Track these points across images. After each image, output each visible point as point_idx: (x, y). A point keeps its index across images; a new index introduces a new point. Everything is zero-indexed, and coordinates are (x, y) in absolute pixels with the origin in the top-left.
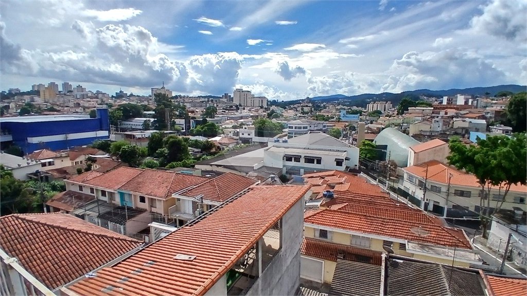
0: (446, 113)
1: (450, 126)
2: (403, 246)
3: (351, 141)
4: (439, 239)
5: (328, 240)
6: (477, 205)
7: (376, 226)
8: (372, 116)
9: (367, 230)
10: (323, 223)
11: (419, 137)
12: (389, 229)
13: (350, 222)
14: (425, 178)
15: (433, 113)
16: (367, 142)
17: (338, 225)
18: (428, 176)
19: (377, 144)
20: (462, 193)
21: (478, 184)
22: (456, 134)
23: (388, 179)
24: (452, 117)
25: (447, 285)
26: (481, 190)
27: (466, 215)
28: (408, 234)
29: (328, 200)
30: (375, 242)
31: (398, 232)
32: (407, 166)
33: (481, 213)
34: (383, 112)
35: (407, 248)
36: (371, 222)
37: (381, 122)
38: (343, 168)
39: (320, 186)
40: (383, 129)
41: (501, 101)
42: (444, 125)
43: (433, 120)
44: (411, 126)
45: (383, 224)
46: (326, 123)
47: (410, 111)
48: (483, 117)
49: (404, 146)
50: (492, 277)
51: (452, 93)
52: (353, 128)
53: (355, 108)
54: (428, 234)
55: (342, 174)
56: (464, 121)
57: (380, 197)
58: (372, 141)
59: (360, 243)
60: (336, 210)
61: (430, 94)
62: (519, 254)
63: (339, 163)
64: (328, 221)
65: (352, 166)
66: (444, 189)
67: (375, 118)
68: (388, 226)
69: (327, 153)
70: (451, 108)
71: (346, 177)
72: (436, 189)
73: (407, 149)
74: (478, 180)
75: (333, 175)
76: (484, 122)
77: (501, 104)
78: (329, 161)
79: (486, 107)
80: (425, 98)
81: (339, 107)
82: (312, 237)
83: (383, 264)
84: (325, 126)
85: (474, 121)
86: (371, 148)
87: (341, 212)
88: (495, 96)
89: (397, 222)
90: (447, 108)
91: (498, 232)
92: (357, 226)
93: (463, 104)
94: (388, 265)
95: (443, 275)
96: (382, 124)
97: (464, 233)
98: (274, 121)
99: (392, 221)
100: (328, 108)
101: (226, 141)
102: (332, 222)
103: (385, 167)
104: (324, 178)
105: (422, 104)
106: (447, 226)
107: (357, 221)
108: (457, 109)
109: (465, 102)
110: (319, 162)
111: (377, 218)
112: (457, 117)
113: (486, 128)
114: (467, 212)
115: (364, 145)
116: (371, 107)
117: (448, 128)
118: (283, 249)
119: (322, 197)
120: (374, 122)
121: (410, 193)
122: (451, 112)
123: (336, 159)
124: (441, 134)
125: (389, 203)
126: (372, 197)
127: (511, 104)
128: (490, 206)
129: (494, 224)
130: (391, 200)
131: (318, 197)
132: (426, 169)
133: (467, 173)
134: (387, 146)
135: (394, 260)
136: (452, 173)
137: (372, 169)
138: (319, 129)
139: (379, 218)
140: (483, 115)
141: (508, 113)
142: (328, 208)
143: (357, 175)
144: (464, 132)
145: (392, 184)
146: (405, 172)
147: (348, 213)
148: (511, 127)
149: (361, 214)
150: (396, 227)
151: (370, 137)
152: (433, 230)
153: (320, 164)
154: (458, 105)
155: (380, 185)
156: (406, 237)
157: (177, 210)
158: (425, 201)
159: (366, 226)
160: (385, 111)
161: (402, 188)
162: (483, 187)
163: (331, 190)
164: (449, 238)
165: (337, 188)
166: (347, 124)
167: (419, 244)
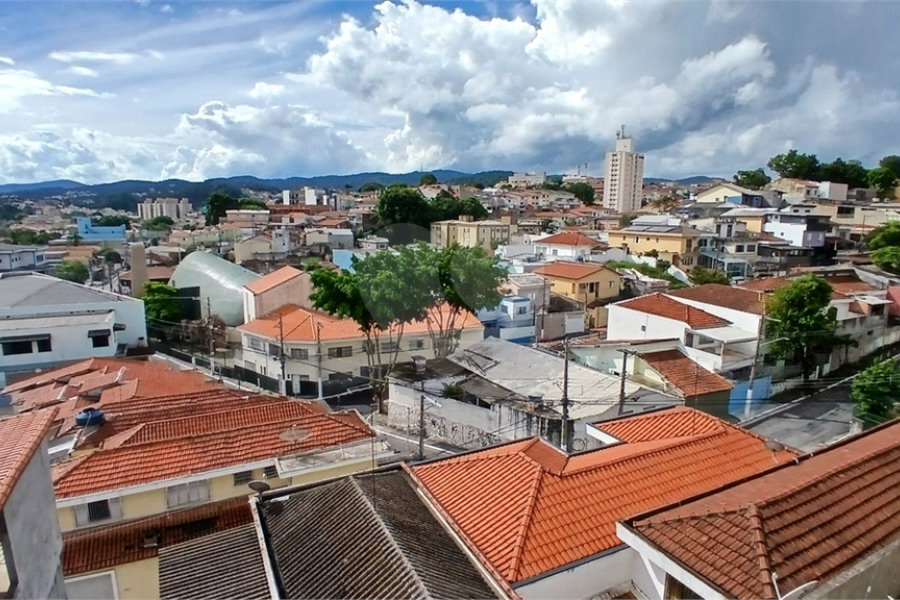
0: (292, 220)
1: (301, 242)
2: (271, 471)
3: (115, 287)
4: (326, 436)
5: (115, 518)
6: (364, 365)
7: (216, 452)
8: (154, 229)
9: (200, 466)
10: (94, 486)
11: (254, 265)
12: (241, 448)
13: (160, 463)
14: (279, 338)
15: (270, 220)
16: (155, 285)
17: (132, 478)
18: (284, 334)
19: (179, 286)
20: (340, 352)
21: (361, 333)
22: (312, 254)
23: (213, 353)
24: (302, 227)
25: (369, 504)
26: (365, 341)
27: (351, 386)
28: (275, 446)
29: (93, 431)
30: (219, 484)
31: (259, 449)
32: (243, 323)
33: (371, 377)
34: (174, 219)
35: (279, 471)
36: (204, 447)
37: (175, 240)
38: (111, 350)
39: (60, 402)
40: (184, 255)
41: (368, 199)
42: (292, 240)
43: (274, 233)
44: (236, 246)
45: (228, 443)
46: (45, 251)
47: (229, 218)
48: (347, 225)
49: (231, 286)
50: (419, 467)
51: (296, 185)
52: (113, 258)
53: (109, 212)
54: (308, 433)
55: (112, 363)
56: (321, 232)
57: (208, 392)
58: (166, 281)
59: (189, 497)
60: (117, 446)
62: (434, 423)
63: (100, 339)
64: (107, 478)
65: (132, 342)
66: (312, 352)
67: (162, 234)
68: (238, 444)
69: (63, 320)
70: (298, 211)
71: (124, 368)
72: (299, 355)
73: (239, 290)
74: (360, 326)
75: (90, 371)
76: (348, 232)
77: (368, 203)
78: (71, 339)
79: (348, 208)
80: (251, 192)
81: (68, 211)
82: (71, 527)
83: (256, 517)
84: (40, 258)
85: (335, 232)
86: (166, 297)
87: (134, 448)
88: (360, 191)
89: (252, 430)
90: (291, 211)
91: (401, 399)
92: (175, 465)
93: (315, 203)
94: (264, 515)
95: (360, 491)
96: (179, 245)
97: (359, 414)
99: (244, 431)
100: (39, 212)
102: (115, 476)
103: (202, 330)
104: (66, 383)
105: (250, 203)
106: (331, 412)
107: (174, 455)
108: (307, 212)
109: (318, 200)
110: (45, 344)
111: (214, 434)
112: (309, 225)
113: (352, 242)
114: (350, 379)
115: (151, 291)
116: (148, 210)
117: (298, 246)
118: (21, 586)
119: (73, 428)
120: (160, 242)
121: (258, 371)
122: (300, 219)
123: (90, 332)
124: (289, 257)
125: (229, 399)
126: (192, 396)
127: (383, 202)
128: (382, 363)
129: (392, 388)
130: (232, 392)
131: (62, 432)
132: (279, 320)
133: (341, 317)
134: (198, 288)
135: (272, 500)
136: (320, 320)
137: (177, 341)
138: (26, 265)
139: (218, 434)
140: (347, 222)
141: (380, 217)
142: (97, 449)
143: (146, 359)
144: (323, 251)
145: (221, 362)
146: (243, 335)
147: (151, 445)
148: (385, 237)
149: (177, 437)
150: (254, 440)
151: (159, 273)
152: (314, 425)
153: (50, 350)
154: (308, 206)
155: (201, 369)
156: (273, 452)
158: (286, 378)
159: (195, 459)
160: (178, 216)
161: (242, 364)
162: (368, 335)
163: (96, 406)
164: (341, 429)
165: (107, 398)
166: (99, 249)
167: (297, 457)
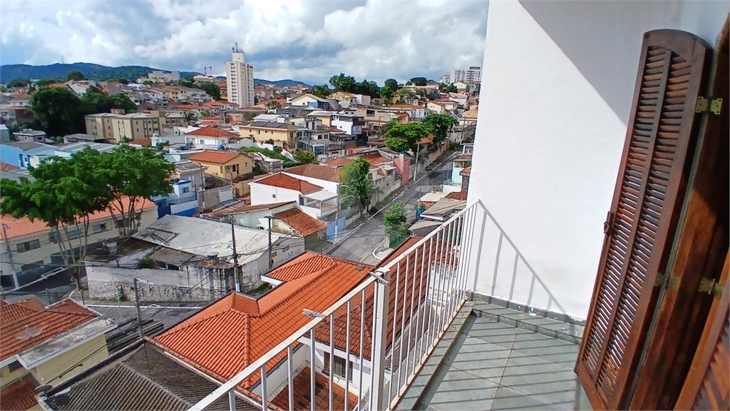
2: (17, 365)
4: (55, 326)
20: (27, 246)
28: (13, 345)
35: (23, 364)
97: (74, 301)
129: (89, 270)
152: (40, 320)
156: (13, 350)
164: (65, 318)
167: (35, 349)
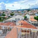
11: (30, 15)
61: (31, 9)
67: (25, 13)
98: (13, 13)
100: (19, 11)
101: (6, 17)
104: (20, 21)
122: (33, 12)
134: (27, 16)
144: (35, 14)
157: (2, 28)
